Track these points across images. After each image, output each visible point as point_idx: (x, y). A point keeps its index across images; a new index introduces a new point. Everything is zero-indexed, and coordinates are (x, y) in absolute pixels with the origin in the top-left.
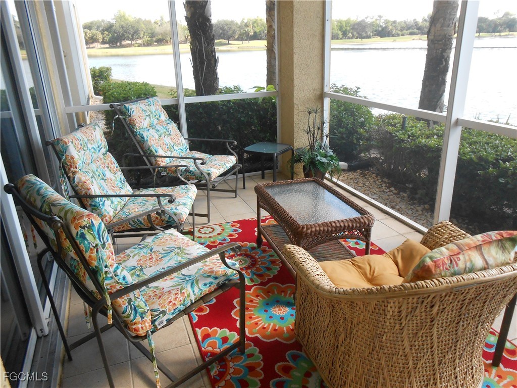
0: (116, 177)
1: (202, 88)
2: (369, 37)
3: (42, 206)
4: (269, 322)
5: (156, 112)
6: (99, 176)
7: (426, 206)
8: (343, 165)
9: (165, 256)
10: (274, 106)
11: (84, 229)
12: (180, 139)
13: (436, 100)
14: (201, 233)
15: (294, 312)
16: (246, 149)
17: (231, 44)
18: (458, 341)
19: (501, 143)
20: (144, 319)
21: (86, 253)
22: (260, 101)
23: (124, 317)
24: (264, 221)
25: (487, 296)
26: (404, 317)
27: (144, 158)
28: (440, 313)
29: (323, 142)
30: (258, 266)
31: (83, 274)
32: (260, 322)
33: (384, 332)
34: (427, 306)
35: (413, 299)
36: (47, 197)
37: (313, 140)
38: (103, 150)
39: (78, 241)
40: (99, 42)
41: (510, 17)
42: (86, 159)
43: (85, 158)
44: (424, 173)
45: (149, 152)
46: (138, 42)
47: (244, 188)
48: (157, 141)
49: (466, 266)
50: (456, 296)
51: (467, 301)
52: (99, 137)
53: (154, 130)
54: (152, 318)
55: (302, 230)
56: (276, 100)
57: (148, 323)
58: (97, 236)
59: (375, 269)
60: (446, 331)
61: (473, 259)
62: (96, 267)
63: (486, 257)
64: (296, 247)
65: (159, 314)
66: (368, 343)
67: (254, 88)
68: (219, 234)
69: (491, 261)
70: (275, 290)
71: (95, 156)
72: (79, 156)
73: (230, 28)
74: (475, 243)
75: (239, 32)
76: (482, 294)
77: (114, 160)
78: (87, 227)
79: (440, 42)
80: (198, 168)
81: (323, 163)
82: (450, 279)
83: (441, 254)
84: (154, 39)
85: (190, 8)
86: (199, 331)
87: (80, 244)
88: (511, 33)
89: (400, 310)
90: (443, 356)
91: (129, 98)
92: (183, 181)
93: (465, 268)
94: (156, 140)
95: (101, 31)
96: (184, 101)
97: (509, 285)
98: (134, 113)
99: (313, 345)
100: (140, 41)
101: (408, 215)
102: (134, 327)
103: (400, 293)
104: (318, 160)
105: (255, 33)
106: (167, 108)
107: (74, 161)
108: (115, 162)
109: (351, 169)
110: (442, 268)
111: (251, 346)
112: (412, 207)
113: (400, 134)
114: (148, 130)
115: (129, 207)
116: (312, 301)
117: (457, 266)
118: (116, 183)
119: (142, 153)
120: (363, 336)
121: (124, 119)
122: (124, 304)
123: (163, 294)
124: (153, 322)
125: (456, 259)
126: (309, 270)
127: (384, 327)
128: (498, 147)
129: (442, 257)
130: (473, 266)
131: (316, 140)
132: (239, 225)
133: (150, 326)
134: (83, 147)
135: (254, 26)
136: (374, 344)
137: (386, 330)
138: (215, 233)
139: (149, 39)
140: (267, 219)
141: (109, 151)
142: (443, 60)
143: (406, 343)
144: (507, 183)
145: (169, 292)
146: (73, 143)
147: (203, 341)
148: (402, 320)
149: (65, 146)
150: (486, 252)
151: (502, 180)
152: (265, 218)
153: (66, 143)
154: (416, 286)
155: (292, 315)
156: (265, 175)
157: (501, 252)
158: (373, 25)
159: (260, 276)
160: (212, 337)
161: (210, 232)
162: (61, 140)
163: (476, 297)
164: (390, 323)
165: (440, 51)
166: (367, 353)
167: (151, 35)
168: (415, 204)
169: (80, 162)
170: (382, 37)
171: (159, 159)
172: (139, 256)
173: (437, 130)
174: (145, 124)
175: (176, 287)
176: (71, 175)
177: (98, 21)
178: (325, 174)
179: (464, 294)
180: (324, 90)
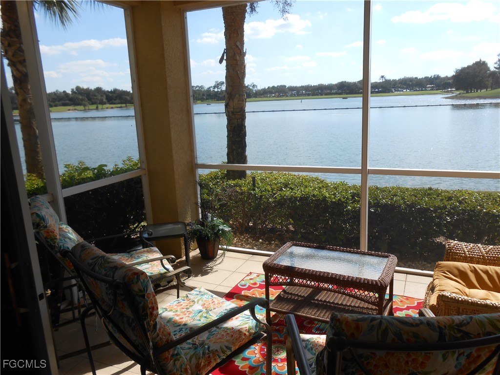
96: (62, 195)
172: (202, 301)
180: (195, 161)
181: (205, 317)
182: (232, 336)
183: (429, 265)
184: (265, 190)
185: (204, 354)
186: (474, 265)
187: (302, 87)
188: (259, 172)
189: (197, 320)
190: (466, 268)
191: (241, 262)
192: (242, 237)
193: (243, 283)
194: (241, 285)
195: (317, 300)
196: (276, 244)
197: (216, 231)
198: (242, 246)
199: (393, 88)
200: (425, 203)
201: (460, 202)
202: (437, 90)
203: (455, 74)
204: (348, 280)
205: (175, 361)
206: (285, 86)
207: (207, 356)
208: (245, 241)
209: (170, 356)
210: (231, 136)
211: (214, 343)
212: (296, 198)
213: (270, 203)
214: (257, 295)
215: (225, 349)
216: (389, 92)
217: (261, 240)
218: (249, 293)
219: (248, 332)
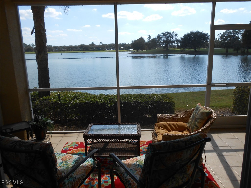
180: (28, 88)
181: (66, 164)
182: (84, 169)
183: (145, 127)
184: (66, 100)
185: (74, 181)
186: (169, 122)
187: (61, 46)
188: (55, 91)
189: (62, 167)
190: (166, 124)
191: (60, 138)
192: (55, 126)
193: (65, 148)
194: (65, 149)
195: (108, 148)
196: (74, 127)
197: (45, 124)
198: (56, 130)
199: (106, 48)
200: (140, 100)
201: (154, 98)
202: (125, 50)
203: (132, 43)
204: (125, 136)
205: (64, 187)
206: (51, 46)
207: (76, 181)
208: (57, 128)
209: (62, 184)
210: (41, 73)
211: (77, 174)
212: (83, 103)
213: (69, 107)
214: (75, 152)
215: (83, 176)
216: (104, 50)
217: (65, 126)
218: (70, 152)
219: (91, 166)
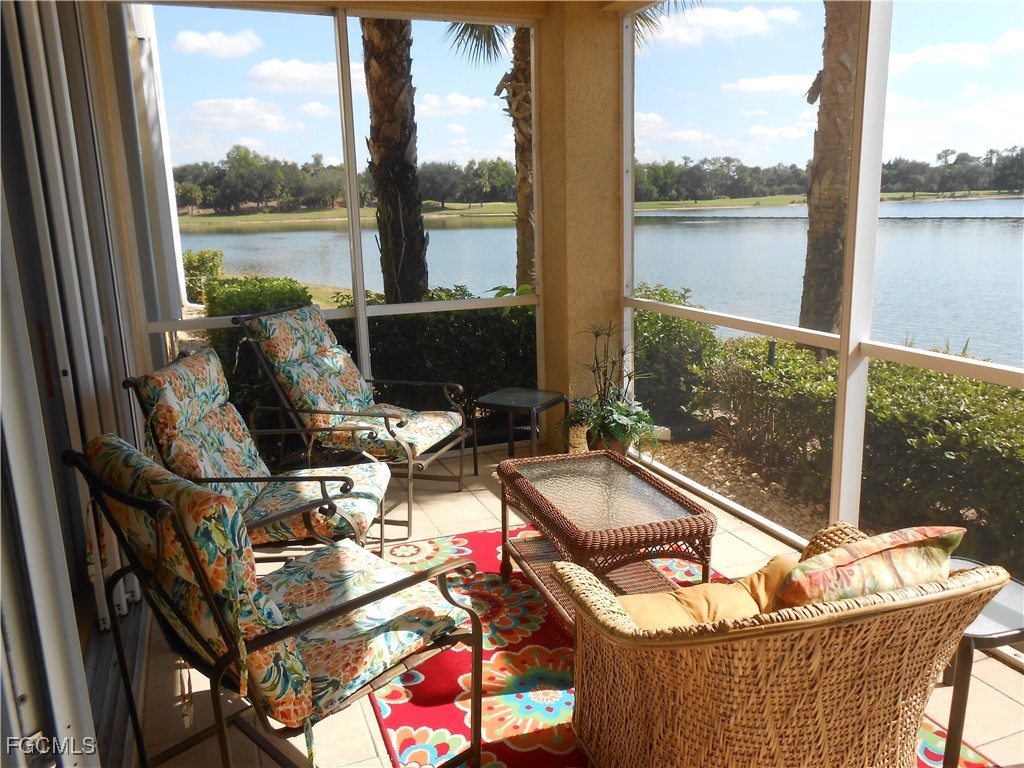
0: (241, 448)
1: (397, 290)
2: (709, 197)
3: (134, 485)
4: (525, 717)
5: (316, 332)
6: (212, 444)
7: (818, 507)
8: (662, 432)
9: (336, 587)
10: (531, 323)
11: (210, 521)
12: (358, 381)
13: (830, 312)
14: (395, 555)
15: (571, 698)
16: (482, 399)
17: (447, 209)
18: (864, 727)
19: (948, 389)
20: (299, 696)
21: (209, 565)
22: (506, 312)
23: (265, 690)
24: (515, 533)
25: (904, 638)
26: (763, 677)
27: (291, 414)
28: (824, 670)
29: (623, 387)
30: (504, 615)
31: (196, 609)
32: (509, 717)
33: (732, 710)
34: (801, 656)
35: (775, 641)
36: (143, 470)
37: (605, 384)
38: (221, 399)
39: (197, 544)
40: (195, 204)
41: (969, 164)
42: (192, 414)
43: (190, 411)
44: (812, 446)
45: (301, 404)
46: (269, 204)
47: (476, 474)
48: (316, 383)
49: (864, 585)
50: (849, 637)
51: (869, 647)
52: (214, 375)
53: (310, 365)
54: (313, 694)
55: (585, 542)
56: (535, 312)
57: (306, 703)
58: (230, 536)
59: (717, 607)
60: (841, 707)
61: (875, 573)
62: (224, 591)
63: (900, 570)
64: (573, 565)
65: (327, 687)
66: (705, 734)
67: (494, 289)
68: (429, 558)
69: (908, 578)
70: (537, 660)
71: (207, 409)
72: (181, 406)
73: (446, 180)
74: (878, 546)
75: (462, 187)
76: (893, 635)
77: (239, 416)
78: (214, 518)
79: (830, 210)
80: (393, 434)
81: (623, 427)
82: (836, 604)
83: (821, 563)
84: (302, 199)
85: (379, 148)
86: (393, 734)
87: (201, 549)
88: (972, 192)
89: (756, 663)
90: (839, 757)
91: (263, 307)
92: (365, 457)
93: (863, 590)
94: (314, 382)
95: (200, 185)
96: (365, 313)
97: (939, 618)
98: (276, 333)
99: (606, 751)
100: (274, 203)
101: (784, 524)
102: (281, 708)
103: (751, 631)
104: (615, 421)
105: (493, 188)
106: (334, 325)
107: (171, 416)
108: (241, 420)
109: (678, 439)
110: (822, 587)
111: (491, 759)
112: (793, 509)
113: (764, 373)
114: (300, 364)
115: (265, 502)
116: (604, 665)
117: (849, 585)
118: (243, 458)
119: (288, 407)
120: (696, 722)
121: (258, 344)
122: (268, 664)
123: (333, 651)
124: (315, 702)
125: (847, 573)
126: (598, 603)
127: (731, 700)
128: (942, 395)
129: (822, 569)
130: (877, 584)
131: (611, 385)
132: (467, 541)
133: (309, 708)
134: (187, 392)
135: (490, 176)
136: (715, 734)
137: (735, 707)
138: (422, 556)
139: (291, 199)
140: (519, 530)
141: (231, 399)
142: (838, 240)
143: (771, 732)
144: (959, 459)
145: (346, 648)
146: (171, 384)
147: (401, 751)
148: (761, 684)
149: (158, 389)
150: (899, 562)
151: (950, 456)
152: (515, 528)
153: (159, 383)
154: (779, 617)
155: (568, 704)
156: (515, 450)
157: (925, 563)
158: (716, 176)
159: (507, 633)
160: (417, 745)
161: (412, 555)
162: (152, 379)
163: (885, 641)
164: (741, 691)
165: (830, 226)
166: (703, 756)
167: (295, 191)
168: (798, 503)
169: (182, 418)
170: (733, 196)
171: (320, 417)
172: (287, 586)
173: (834, 366)
174: (295, 352)
175: (358, 639)
176: (165, 442)
177: (196, 165)
178: (627, 448)
179: (862, 632)
180: (624, 293)
